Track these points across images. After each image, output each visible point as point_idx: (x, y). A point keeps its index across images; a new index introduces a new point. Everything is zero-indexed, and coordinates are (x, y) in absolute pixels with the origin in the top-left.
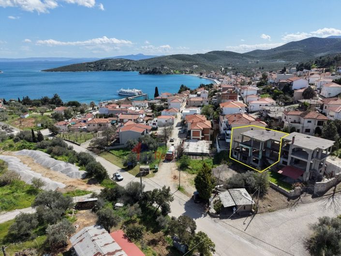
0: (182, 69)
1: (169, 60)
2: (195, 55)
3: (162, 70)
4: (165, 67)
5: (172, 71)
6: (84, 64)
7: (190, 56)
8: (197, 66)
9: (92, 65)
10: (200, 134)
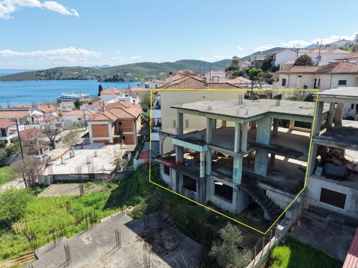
0: (147, 76)
1: (134, 68)
2: (162, 63)
3: (124, 77)
4: (128, 74)
5: (136, 78)
6: (33, 72)
7: (157, 64)
8: (163, 73)
9: (43, 73)
10: (108, 131)
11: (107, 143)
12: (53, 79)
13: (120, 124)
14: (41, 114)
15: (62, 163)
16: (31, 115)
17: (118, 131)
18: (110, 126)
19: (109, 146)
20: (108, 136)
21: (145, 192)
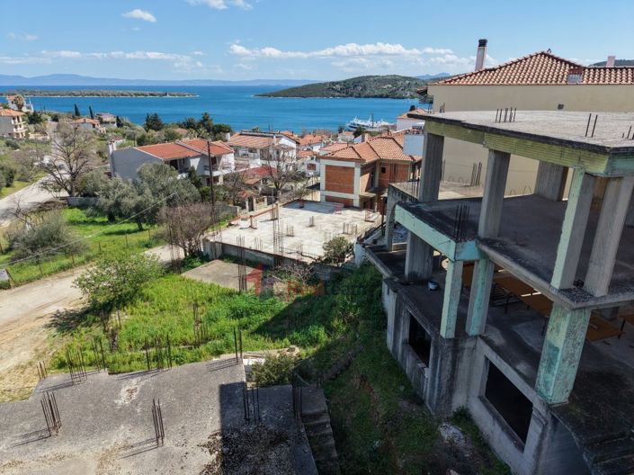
6: (325, 84)
9: (338, 86)
10: (353, 182)
11: (348, 205)
12: (351, 96)
13: (383, 170)
14: (294, 145)
15: (251, 227)
16: (276, 144)
17: (376, 184)
18: (358, 171)
19: (349, 212)
20: (351, 191)
21: (336, 323)
